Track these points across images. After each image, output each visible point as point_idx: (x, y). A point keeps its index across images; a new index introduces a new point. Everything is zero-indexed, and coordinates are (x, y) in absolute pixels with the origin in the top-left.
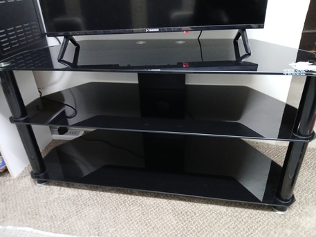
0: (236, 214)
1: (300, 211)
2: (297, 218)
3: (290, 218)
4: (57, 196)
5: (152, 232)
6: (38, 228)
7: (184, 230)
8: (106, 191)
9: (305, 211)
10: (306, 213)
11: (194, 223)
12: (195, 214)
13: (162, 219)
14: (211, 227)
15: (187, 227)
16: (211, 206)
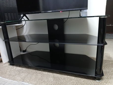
0: (78, 80)
1: (106, 81)
2: (105, 83)
3: (101, 83)
4: (14, 69)
5: (43, 82)
6: (4, 78)
7: (55, 83)
8: (31, 69)
9: (109, 81)
10: (109, 82)
11: (60, 81)
12: (61, 78)
13: (48, 79)
14: (66, 83)
15: (56, 82)
16: (69, 77)
